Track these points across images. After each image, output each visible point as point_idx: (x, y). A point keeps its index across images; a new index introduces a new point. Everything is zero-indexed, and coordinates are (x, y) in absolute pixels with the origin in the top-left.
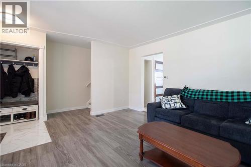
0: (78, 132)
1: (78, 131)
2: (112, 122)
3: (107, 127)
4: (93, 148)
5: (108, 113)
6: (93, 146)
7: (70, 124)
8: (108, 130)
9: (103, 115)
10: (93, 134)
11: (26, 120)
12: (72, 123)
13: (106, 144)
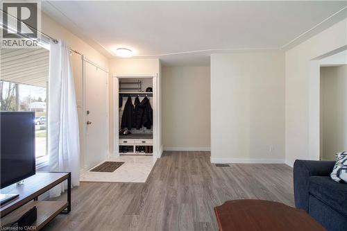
0: (176, 180)
1: (177, 178)
2: (231, 180)
3: (218, 186)
4: (172, 208)
5: (237, 165)
6: (176, 206)
7: (177, 168)
8: (214, 191)
9: (227, 165)
10: (191, 189)
11: (144, 154)
12: (180, 166)
13: (193, 210)
